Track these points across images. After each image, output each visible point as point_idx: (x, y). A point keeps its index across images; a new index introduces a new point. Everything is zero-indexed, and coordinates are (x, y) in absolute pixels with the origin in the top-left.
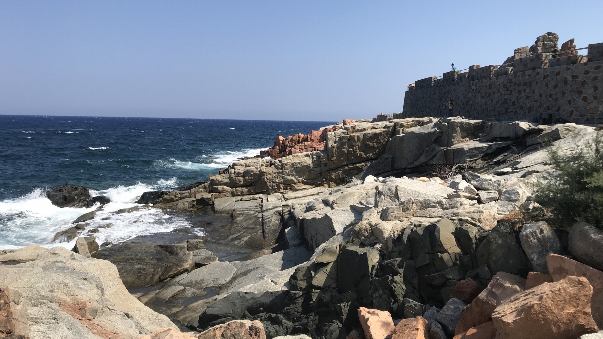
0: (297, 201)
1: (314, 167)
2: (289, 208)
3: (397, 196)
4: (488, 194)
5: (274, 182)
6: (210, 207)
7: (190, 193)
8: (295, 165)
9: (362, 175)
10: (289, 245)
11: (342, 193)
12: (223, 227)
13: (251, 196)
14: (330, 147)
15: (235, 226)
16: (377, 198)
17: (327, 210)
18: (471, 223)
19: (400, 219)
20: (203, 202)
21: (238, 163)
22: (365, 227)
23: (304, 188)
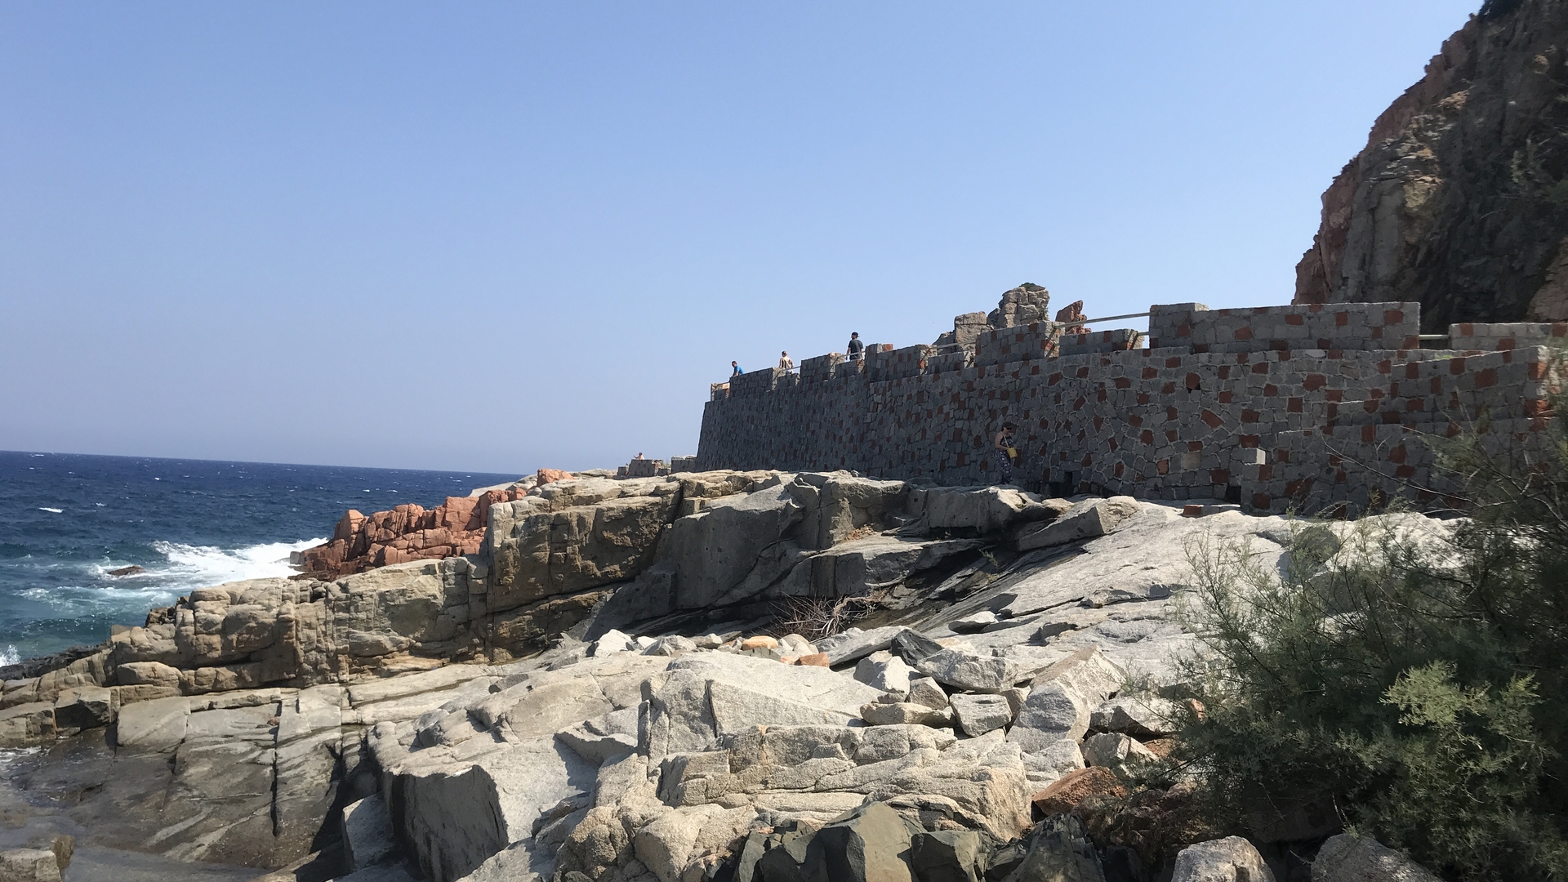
0: (391, 710)
1: (447, 605)
2: (363, 732)
3: (709, 716)
4: (982, 706)
5: (319, 650)
6: (103, 732)
7: (39, 686)
8: (388, 598)
9: (587, 625)
10: (354, 860)
11: (530, 688)
12: (139, 799)
13: (245, 694)
14: (497, 545)
15: (180, 795)
16: (646, 723)
17: (480, 745)
18: (958, 817)
19: (723, 799)
20: (82, 717)
21: (210, 593)
22: (606, 831)
23: (413, 666)
